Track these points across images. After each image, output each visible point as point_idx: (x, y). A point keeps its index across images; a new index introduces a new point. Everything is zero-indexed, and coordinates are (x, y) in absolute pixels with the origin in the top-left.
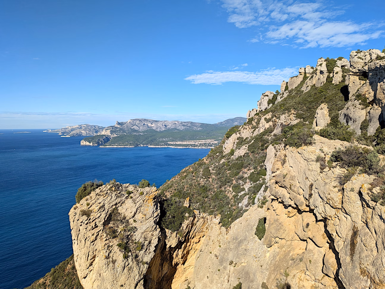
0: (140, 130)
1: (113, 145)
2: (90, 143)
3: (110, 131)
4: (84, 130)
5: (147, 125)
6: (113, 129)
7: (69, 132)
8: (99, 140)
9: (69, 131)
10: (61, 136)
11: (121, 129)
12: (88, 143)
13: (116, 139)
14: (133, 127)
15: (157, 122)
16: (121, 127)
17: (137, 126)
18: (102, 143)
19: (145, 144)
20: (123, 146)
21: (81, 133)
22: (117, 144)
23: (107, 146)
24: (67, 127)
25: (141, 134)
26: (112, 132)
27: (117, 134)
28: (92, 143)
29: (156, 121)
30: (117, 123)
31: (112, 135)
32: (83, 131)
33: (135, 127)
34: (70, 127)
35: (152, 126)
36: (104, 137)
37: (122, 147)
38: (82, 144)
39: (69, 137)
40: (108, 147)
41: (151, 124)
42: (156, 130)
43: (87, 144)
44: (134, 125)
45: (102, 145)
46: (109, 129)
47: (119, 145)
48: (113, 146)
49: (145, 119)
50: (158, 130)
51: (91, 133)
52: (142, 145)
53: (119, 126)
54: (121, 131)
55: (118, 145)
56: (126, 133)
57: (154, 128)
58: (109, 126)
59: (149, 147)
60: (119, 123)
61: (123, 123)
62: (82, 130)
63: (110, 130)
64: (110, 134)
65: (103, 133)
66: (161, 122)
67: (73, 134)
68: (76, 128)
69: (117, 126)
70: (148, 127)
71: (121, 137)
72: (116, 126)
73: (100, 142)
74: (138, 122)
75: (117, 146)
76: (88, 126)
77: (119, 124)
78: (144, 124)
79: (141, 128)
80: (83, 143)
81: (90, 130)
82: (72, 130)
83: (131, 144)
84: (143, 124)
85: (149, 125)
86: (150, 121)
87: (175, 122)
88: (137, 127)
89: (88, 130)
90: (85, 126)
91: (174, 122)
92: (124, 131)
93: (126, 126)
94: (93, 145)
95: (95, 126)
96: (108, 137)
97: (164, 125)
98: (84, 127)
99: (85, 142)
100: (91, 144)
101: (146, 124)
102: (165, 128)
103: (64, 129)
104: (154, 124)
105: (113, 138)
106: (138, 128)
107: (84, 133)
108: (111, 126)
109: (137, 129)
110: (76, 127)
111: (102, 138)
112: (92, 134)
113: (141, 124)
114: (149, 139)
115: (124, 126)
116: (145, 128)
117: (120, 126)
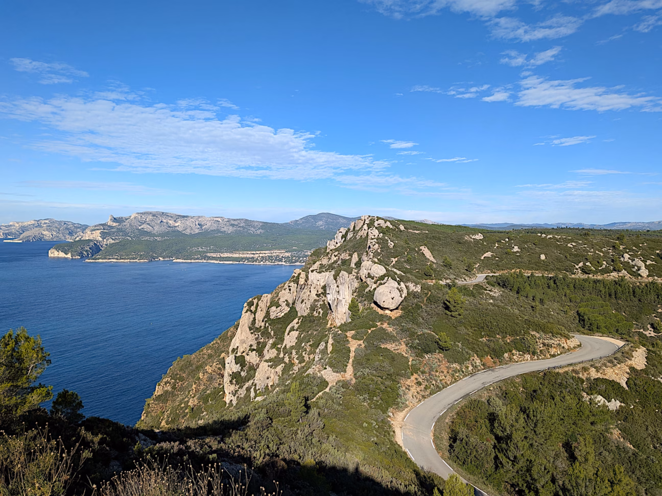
0: (155, 232)
1: (111, 258)
2: (66, 254)
3: (100, 233)
4: (47, 230)
5: (167, 223)
6: (104, 229)
7: (17, 233)
8: (82, 248)
9: (18, 231)
10: (4, 241)
11: (119, 230)
12: (62, 255)
13: (114, 247)
14: (142, 227)
15: (186, 218)
16: (119, 225)
17: (148, 224)
18: (88, 254)
19: (167, 257)
20: (128, 260)
21: (42, 236)
22: (116, 257)
23: (98, 259)
24: (11, 223)
25: (158, 239)
26: (104, 235)
27: (114, 238)
28: (70, 254)
29: (184, 217)
30: (111, 219)
31: (105, 240)
32: (47, 232)
33: (145, 227)
34: (18, 223)
35: (177, 225)
36: (92, 244)
37: (126, 261)
38: (50, 255)
39: (21, 241)
40: (100, 260)
41: (175, 221)
42: (183, 232)
43: (60, 256)
44: (143, 223)
45: (87, 257)
46: (98, 229)
47: (121, 259)
48: (110, 260)
49: (163, 213)
50: (188, 232)
51: (61, 235)
52: (161, 259)
53: (115, 224)
54: (121, 234)
55: (119, 258)
56: (129, 236)
57: (180, 229)
58: (98, 223)
59: (174, 261)
60: (115, 219)
61: (122, 218)
62: (44, 230)
63: (99, 231)
64: (101, 239)
65: (88, 236)
66: (192, 218)
67: (28, 237)
68: (30, 225)
69: (112, 223)
70: (169, 227)
71: (123, 244)
72: (110, 223)
73: (84, 252)
74: (151, 217)
75: (117, 259)
76: (53, 222)
77: (115, 221)
78: (162, 221)
79: (156, 228)
80: (54, 254)
81: (59, 230)
82: (24, 229)
83: (141, 257)
84: (159, 222)
85: (171, 222)
86: (172, 217)
87: (217, 219)
88: (149, 226)
89: (55, 229)
90: (47, 221)
91: (215, 219)
92: (126, 234)
93: (128, 225)
94: (72, 257)
95: (66, 223)
96: (98, 244)
97: (197, 224)
98: (46, 223)
99: (58, 253)
100: (69, 256)
101: (165, 221)
102: (198, 228)
103: (6, 226)
104: (179, 222)
105: (106, 245)
106: (151, 228)
107: (47, 235)
108: (100, 225)
109: (149, 231)
110: (29, 223)
111: (88, 245)
112: (63, 238)
113: (156, 222)
114: (174, 248)
115: (125, 223)
116: (163, 229)
117: (117, 224)
